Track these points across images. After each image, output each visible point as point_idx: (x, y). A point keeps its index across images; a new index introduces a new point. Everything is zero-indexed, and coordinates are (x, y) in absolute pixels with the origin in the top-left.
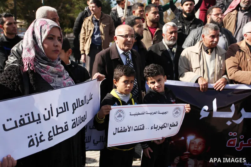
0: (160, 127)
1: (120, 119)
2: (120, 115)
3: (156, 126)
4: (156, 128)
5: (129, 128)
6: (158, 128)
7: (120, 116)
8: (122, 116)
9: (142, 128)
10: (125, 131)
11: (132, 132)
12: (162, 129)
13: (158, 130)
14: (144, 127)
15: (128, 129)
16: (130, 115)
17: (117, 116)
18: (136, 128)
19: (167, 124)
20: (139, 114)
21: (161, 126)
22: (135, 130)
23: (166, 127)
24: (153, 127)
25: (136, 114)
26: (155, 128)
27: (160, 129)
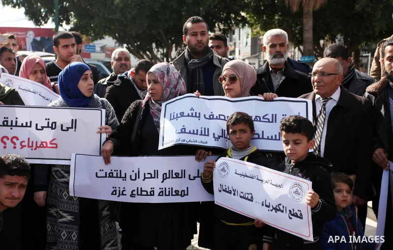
0: (272, 206)
1: (223, 174)
2: (224, 168)
3: (268, 204)
4: (269, 207)
5: (233, 190)
6: (271, 208)
7: (223, 170)
8: (225, 171)
9: (249, 198)
10: (230, 192)
11: (237, 198)
12: (276, 212)
13: (272, 211)
14: (252, 197)
15: (233, 192)
16: (236, 173)
17: (220, 169)
18: (242, 195)
19: (283, 207)
20: (246, 176)
21: (274, 207)
22: (241, 197)
23: (282, 211)
24: (264, 203)
25: (243, 175)
26: (266, 206)
27: (274, 211)
